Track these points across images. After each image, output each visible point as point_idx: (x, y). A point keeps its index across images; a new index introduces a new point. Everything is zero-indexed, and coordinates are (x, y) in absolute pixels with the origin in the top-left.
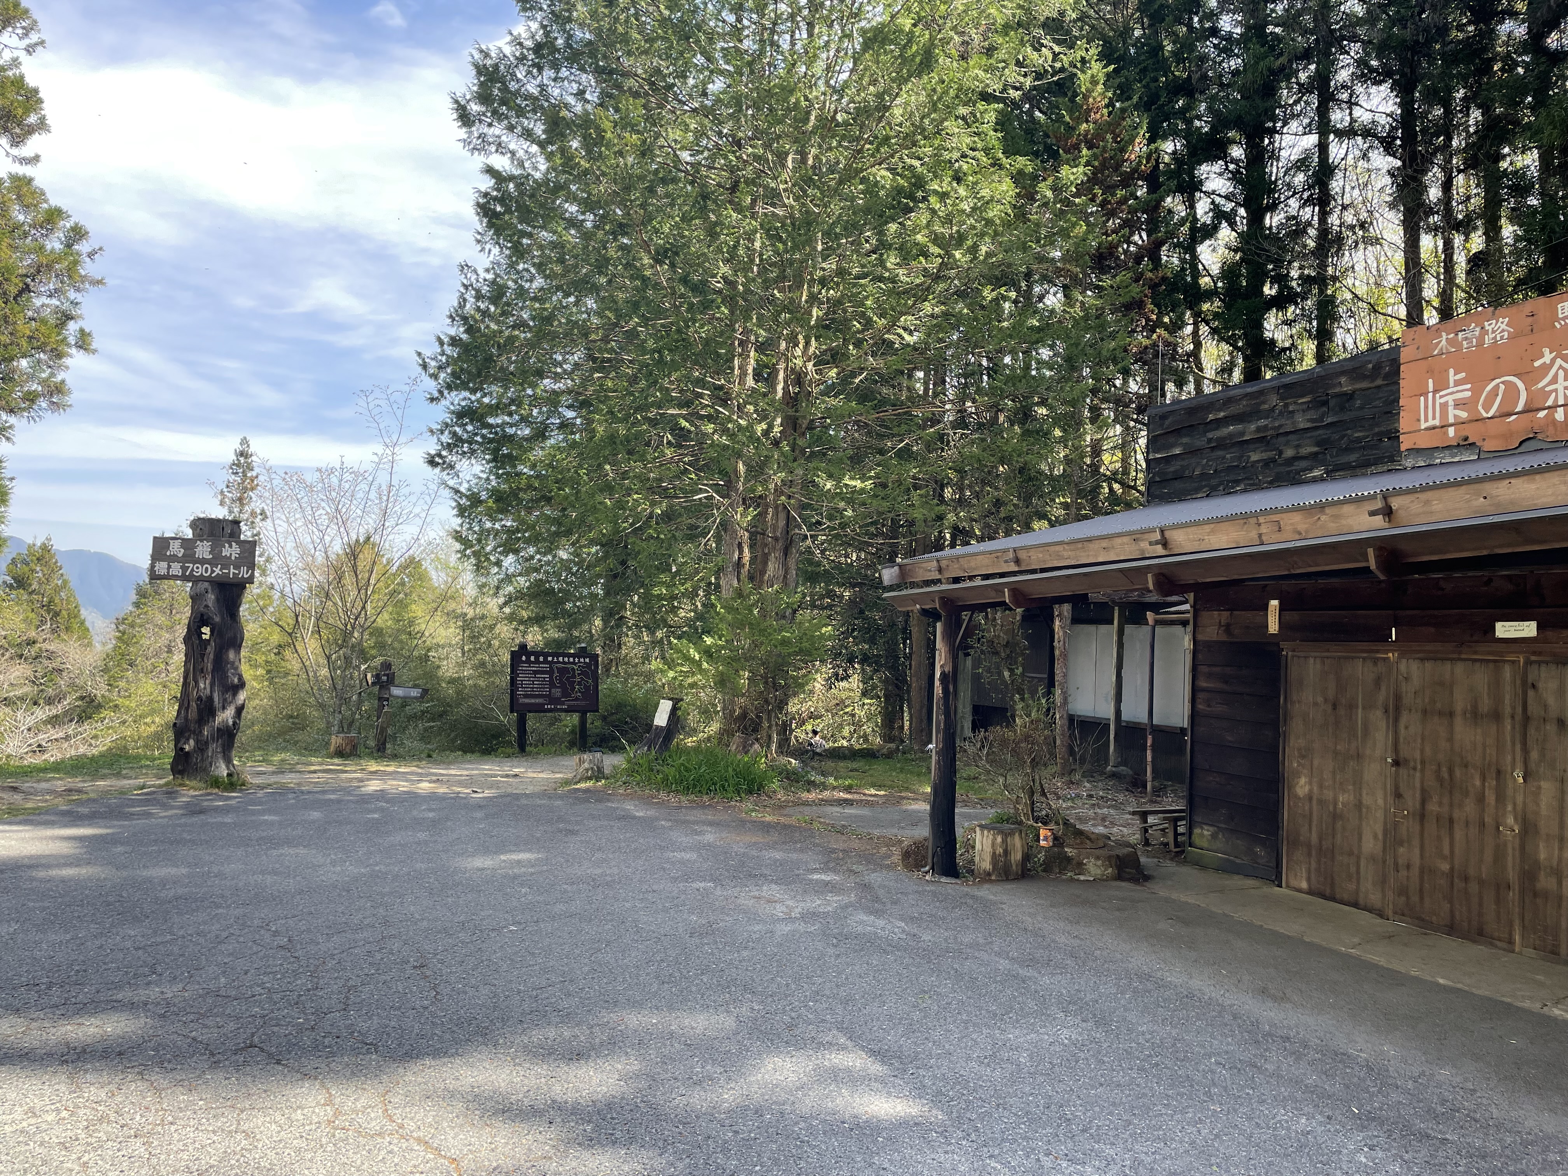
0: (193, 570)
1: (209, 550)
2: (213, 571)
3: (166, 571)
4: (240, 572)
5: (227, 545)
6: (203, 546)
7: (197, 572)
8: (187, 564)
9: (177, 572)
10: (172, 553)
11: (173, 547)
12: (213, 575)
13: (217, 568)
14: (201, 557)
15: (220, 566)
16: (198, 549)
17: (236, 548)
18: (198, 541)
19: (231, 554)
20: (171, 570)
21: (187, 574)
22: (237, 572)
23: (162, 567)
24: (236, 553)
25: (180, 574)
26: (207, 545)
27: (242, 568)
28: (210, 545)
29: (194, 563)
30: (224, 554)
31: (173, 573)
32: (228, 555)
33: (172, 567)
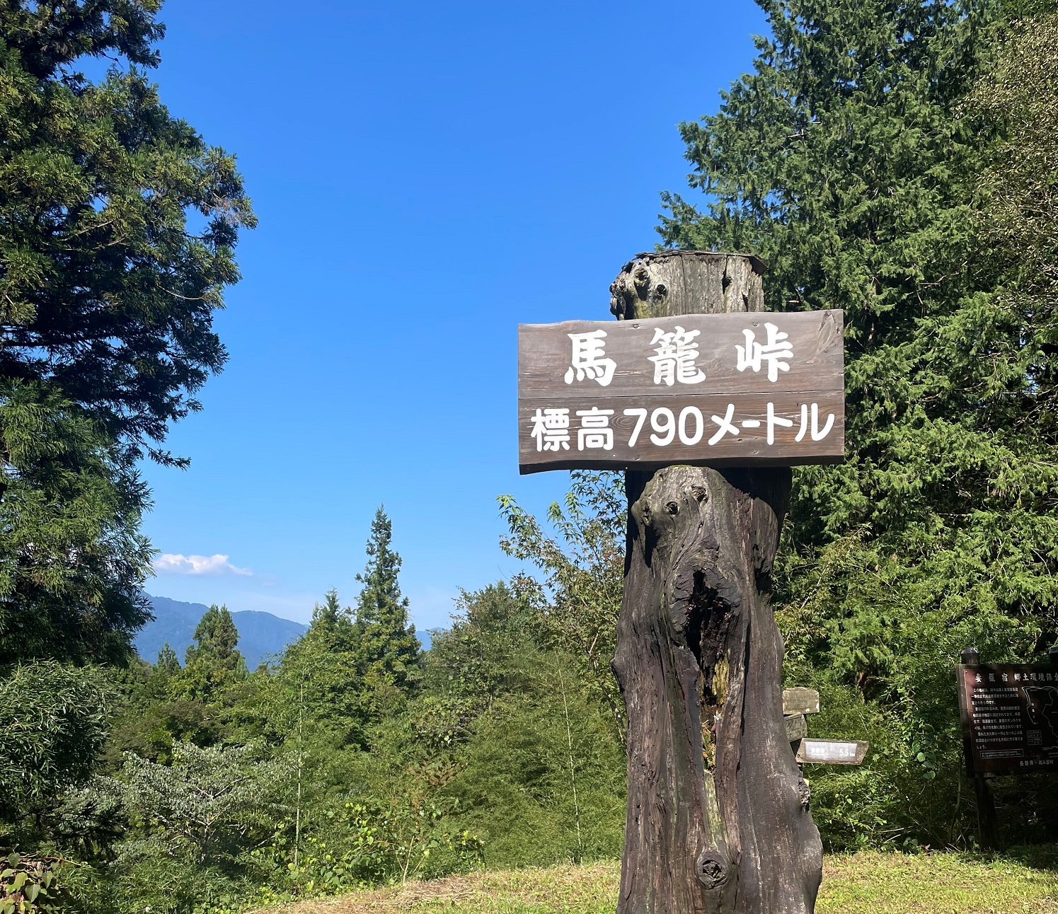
0: (647, 430)
1: (695, 354)
2: (711, 430)
3: (568, 438)
4: (797, 423)
5: (749, 335)
6: (675, 344)
7: (662, 436)
8: (628, 412)
9: (601, 439)
10: (580, 377)
11: (583, 355)
12: (713, 441)
13: (723, 417)
14: (670, 382)
15: (731, 408)
16: (661, 356)
17: (778, 342)
18: (657, 329)
19: (765, 364)
20: (581, 433)
21: (632, 443)
22: (788, 423)
23: (554, 425)
24: (780, 360)
25: (609, 446)
26: (687, 341)
27: (804, 407)
28: (695, 340)
29: (651, 404)
30: (741, 367)
31: (590, 445)
32: (757, 368)
33: (584, 424)
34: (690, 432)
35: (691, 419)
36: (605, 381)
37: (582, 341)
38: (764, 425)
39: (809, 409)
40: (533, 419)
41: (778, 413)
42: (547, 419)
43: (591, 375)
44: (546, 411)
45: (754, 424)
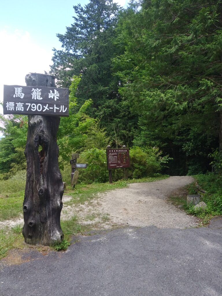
0: (31, 107)
1: (40, 94)
2: (43, 109)
3: (14, 108)
4: (60, 109)
5: (51, 91)
6: (36, 92)
7: (34, 109)
8: (27, 104)
9: (21, 109)
10: (17, 96)
11: (17, 92)
12: (44, 111)
13: (46, 106)
14: (35, 99)
15: (47, 105)
16: (34, 94)
17: (57, 93)
18: (33, 88)
19: (54, 97)
20: (17, 107)
21: (27, 110)
22: (58, 109)
23: (11, 105)
24: (57, 97)
25: (23, 110)
26: (39, 91)
27: (61, 106)
28: (41, 91)
29: (31, 103)
30: (49, 97)
31: (19, 110)
32: (52, 98)
33: (17, 105)
34: (39, 109)
35: (39, 106)
36: (22, 97)
37: (17, 89)
38: (54, 109)
39: (62, 106)
40: (6, 104)
41: (56, 107)
42: (10, 104)
43: (19, 96)
44: (9, 103)
45: (52, 108)
